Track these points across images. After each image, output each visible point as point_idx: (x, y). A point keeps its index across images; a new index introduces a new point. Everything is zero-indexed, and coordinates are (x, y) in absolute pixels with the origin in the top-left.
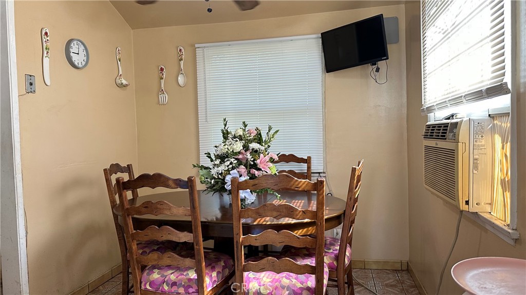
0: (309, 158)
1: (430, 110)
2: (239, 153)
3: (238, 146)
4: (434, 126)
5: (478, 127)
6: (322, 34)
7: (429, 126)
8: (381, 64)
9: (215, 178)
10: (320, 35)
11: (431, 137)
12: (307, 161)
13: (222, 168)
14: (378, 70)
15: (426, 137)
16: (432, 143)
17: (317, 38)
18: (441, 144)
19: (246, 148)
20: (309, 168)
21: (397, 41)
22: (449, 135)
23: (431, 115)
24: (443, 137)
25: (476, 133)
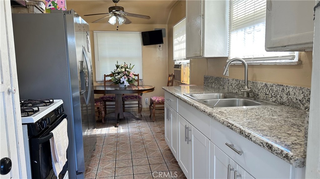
0: (138, 74)
1: (175, 60)
2: (124, 72)
3: (123, 70)
4: (176, 65)
5: (185, 66)
6: (142, 32)
7: (175, 65)
8: (161, 45)
9: (117, 79)
10: (141, 32)
11: (176, 68)
12: (138, 75)
13: (119, 76)
14: (160, 46)
15: (174, 68)
16: (176, 69)
17: (140, 33)
18: (178, 69)
19: (125, 70)
20: (138, 78)
21: (165, 36)
22: (180, 67)
23: (175, 62)
24: (178, 68)
25: (184, 67)
